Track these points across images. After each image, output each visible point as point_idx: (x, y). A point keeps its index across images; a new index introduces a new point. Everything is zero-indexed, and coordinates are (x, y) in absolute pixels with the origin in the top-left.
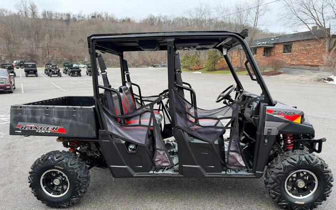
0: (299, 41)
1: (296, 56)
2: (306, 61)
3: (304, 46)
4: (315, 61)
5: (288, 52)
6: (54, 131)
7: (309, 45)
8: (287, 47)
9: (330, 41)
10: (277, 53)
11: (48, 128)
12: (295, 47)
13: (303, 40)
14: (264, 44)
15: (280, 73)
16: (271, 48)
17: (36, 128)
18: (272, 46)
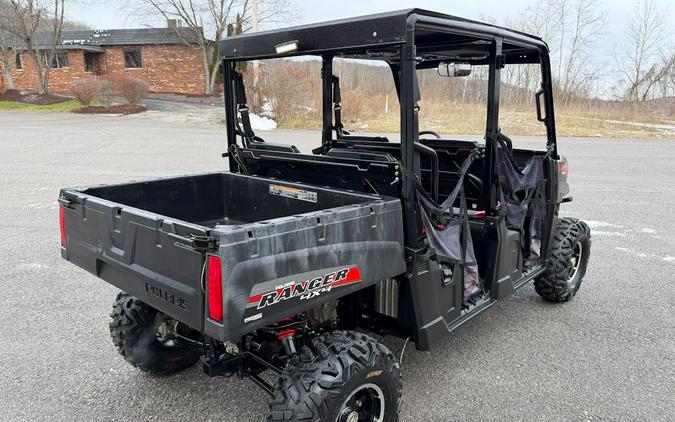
0: (152, 45)
1: (153, 75)
2: (172, 84)
3: (165, 57)
4: (189, 86)
5: (137, 66)
6: (341, 282)
7: (174, 56)
8: (132, 56)
9: (207, 51)
10: (114, 67)
11: (327, 278)
12: (147, 56)
13: (161, 45)
14: (79, 44)
15: (143, 109)
16: (98, 54)
17: (299, 288)
18: (98, 50)
